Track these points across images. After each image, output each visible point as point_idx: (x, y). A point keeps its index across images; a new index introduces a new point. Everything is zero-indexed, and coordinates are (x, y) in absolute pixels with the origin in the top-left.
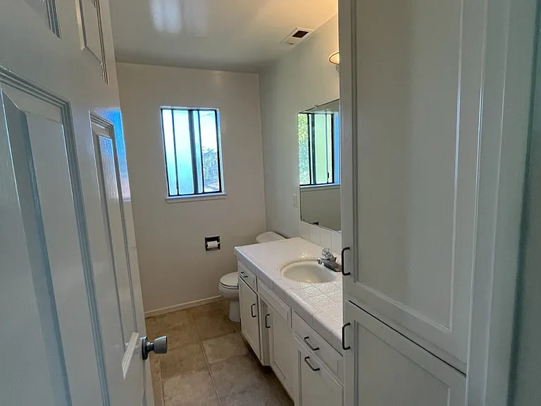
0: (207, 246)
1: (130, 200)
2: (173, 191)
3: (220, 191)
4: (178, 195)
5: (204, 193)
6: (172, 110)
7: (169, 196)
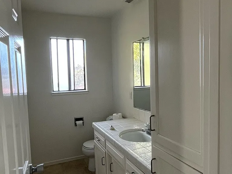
0: (76, 124)
1: (27, 94)
2: (56, 89)
3: (85, 89)
4: (59, 91)
5: (74, 90)
6: (57, 39)
7: (53, 91)
